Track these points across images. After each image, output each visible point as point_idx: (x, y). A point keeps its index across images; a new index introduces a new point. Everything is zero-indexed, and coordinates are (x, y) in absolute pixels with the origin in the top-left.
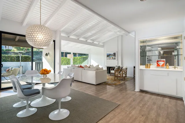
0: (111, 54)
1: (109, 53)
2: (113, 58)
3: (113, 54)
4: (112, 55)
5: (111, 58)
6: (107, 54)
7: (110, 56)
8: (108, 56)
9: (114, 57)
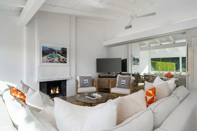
0: (56, 49)
1: (49, 46)
2: (61, 60)
3: (60, 49)
4: (58, 53)
5: (56, 59)
6: (43, 47)
7: (54, 54)
8: (46, 52)
9: (62, 57)
